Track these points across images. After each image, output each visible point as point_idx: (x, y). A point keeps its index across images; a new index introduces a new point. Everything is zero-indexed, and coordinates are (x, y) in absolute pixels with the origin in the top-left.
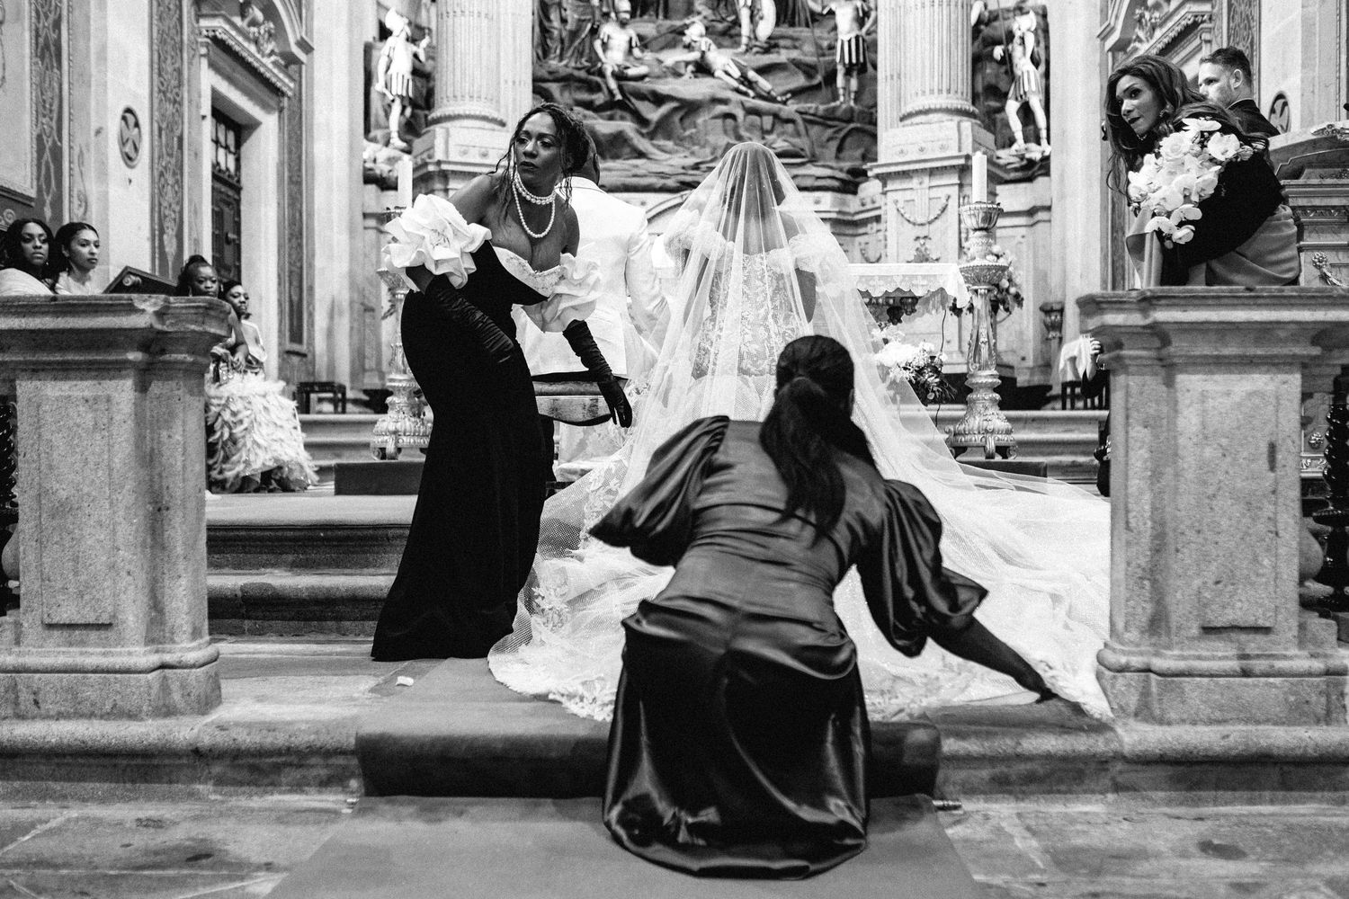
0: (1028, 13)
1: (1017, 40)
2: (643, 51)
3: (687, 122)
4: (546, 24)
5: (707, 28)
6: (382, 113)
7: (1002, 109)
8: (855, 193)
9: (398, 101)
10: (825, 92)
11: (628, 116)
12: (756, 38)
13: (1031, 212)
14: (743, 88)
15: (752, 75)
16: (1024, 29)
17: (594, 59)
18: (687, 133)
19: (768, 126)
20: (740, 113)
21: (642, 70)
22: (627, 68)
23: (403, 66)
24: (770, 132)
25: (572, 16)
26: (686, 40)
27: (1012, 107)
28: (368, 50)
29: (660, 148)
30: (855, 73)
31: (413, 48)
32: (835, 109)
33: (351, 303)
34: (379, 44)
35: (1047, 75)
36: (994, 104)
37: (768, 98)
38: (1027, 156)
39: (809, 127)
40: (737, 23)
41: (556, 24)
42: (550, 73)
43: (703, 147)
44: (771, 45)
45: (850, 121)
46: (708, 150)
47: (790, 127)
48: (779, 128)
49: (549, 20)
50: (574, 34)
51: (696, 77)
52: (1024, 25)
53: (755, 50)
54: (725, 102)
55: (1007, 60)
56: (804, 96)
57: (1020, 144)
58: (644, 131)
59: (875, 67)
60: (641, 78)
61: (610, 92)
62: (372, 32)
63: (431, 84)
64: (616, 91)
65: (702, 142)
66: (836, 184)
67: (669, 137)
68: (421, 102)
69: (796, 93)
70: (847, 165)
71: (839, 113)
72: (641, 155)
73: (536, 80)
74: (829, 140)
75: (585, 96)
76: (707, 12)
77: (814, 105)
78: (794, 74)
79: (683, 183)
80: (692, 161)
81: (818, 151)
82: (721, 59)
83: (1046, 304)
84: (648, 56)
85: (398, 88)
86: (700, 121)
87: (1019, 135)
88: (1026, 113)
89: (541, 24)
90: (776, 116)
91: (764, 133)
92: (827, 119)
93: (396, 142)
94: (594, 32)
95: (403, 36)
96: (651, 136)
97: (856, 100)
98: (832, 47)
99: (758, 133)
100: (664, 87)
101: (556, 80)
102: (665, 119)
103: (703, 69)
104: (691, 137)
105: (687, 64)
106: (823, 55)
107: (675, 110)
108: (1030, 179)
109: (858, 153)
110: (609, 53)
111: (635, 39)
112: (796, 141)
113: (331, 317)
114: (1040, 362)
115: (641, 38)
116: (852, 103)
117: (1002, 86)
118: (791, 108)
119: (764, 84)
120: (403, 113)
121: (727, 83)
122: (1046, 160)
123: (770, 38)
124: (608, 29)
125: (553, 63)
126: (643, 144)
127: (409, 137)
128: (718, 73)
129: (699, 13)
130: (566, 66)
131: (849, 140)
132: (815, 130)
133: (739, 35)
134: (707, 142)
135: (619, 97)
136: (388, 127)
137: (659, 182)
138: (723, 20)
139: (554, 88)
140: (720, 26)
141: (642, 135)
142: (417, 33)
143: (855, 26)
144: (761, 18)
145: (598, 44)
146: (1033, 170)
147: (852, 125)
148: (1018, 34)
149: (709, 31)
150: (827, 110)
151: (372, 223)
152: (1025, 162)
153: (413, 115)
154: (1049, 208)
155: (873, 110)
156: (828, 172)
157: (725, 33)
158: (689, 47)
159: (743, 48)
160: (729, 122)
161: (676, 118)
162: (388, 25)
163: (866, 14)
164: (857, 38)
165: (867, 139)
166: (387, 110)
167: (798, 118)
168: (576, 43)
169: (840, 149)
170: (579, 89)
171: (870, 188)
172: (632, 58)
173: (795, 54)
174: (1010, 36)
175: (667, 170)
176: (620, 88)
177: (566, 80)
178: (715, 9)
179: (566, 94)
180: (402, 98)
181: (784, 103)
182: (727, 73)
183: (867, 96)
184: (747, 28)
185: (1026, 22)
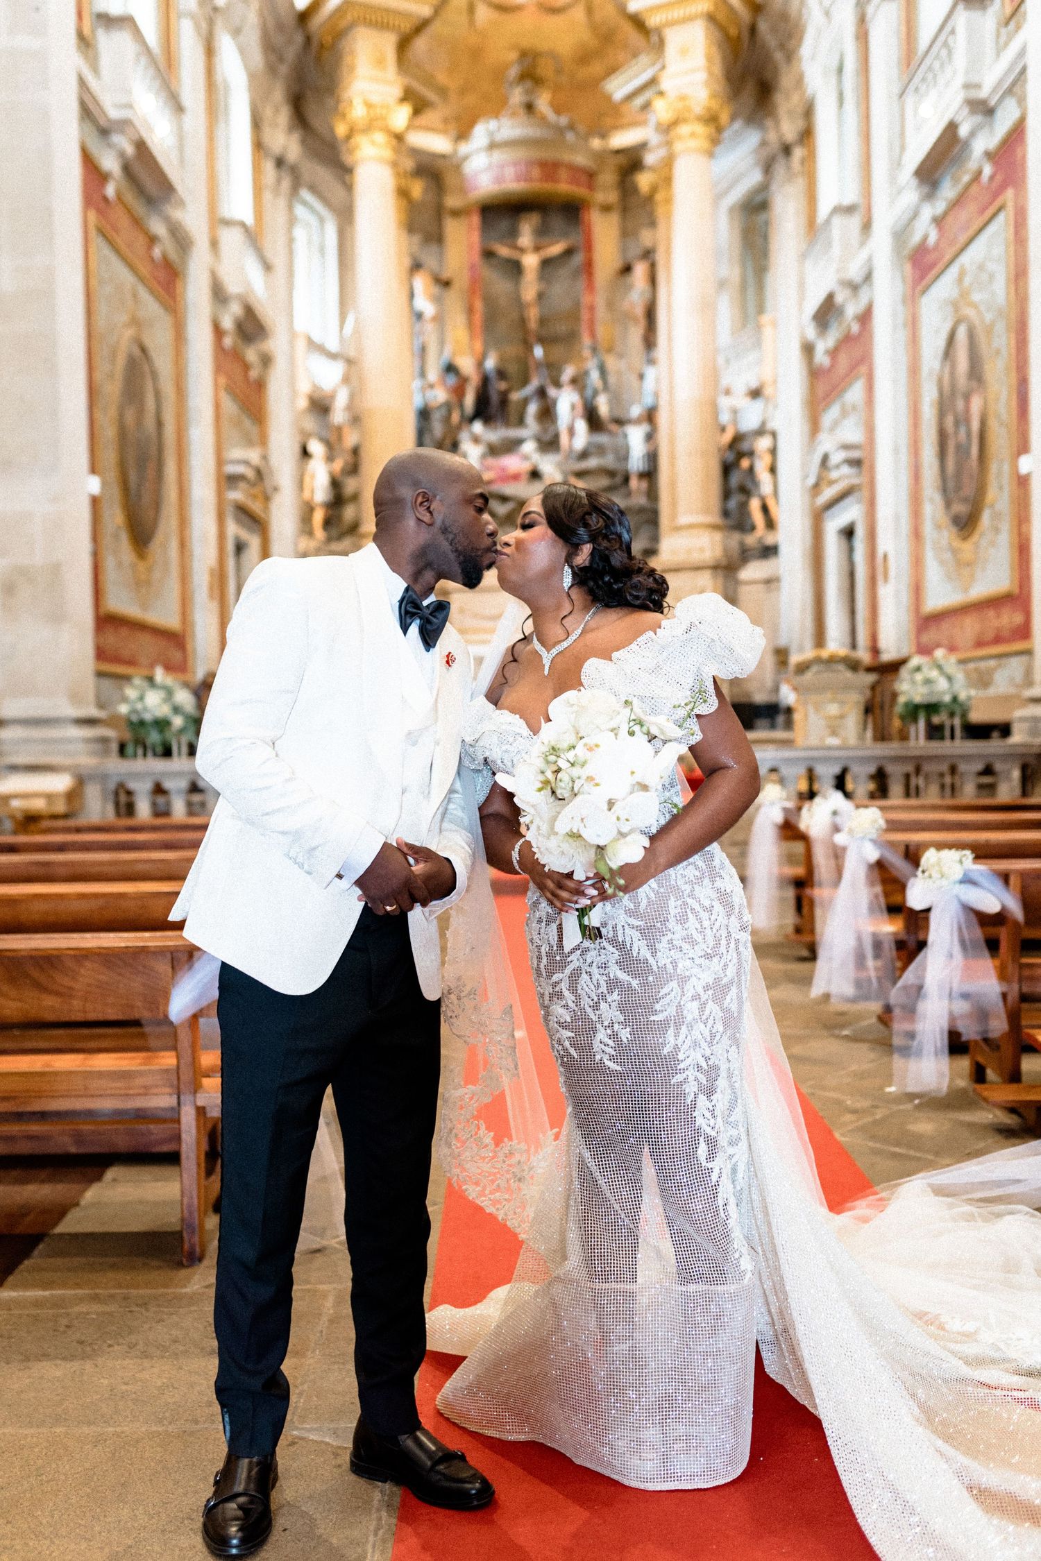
0: (765, 436)
1: (758, 456)
2: (490, 459)
9: (320, 506)
12: (573, 450)
13: (766, 582)
15: (571, 480)
16: (762, 447)
21: (493, 474)
23: (323, 479)
26: (523, 450)
27: (755, 504)
30: (644, 479)
31: (331, 466)
32: (630, 506)
44: (584, 455)
45: (641, 513)
51: (530, 482)
52: (763, 444)
53: (573, 458)
55: (751, 469)
57: (760, 531)
71: (633, 509)
76: (536, 427)
82: (548, 466)
83: (777, 648)
84: (496, 464)
85: (321, 495)
87: (760, 526)
88: (765, 509)
94: (455, 445)
95: (323, 459)
97: (645, 498)
98: (626, 458)
103: (535, 474)
105: (524, 471)
108: (765, 558)
111: (485, 451)
115: (490, 447)
116: (642, 500)
120: (324, 514)
122: (777, 546)
123: (584, 448)
124: (466, 446)
128: (547, 479)
133: (560, 446)
136: (312, 525)
143: (644, 445)
144: (577, 435)
147: (642, 517)
148: (759, 451)
149: (539, 443)
154: (779, 580)
158: (525, 457)
159: (563, 456)
162: (310, 448)
163: (651, 437)
164: (645, 453)
165: (653, 527)
166: (310, 512)
172: (485, 465)
173: (602, 462)
174: (753, 453)
180: (323, 502)
183: (653, 494)
184: (564, 439)
185: (765, 443)
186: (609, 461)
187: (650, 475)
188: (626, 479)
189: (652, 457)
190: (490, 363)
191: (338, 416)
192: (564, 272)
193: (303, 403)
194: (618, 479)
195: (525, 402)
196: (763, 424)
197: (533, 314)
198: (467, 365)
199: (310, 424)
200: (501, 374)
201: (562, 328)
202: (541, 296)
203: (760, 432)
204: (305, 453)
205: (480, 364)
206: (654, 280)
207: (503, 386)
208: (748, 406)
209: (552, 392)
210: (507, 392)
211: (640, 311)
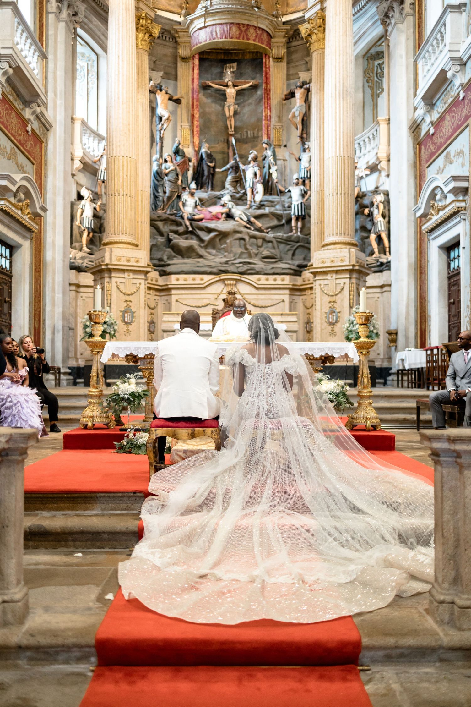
0: (380, 194)
1: (375, 206)
2: (201, 207)
3: (222, 241)
4: (156, 194)
5: (231, 196)
6: (78, 235)
7: (368, 237)
8: (300, 276)
9: (86, 231)
10: (286, 228)
11: (194, 237)
12: (255, 202)
13: (382, 287)
14: (248, 226)
15: (252, 219)
16: (378, 201)
17: (179, 209)
18: (222, 247)
19: (260, 244)
20: (247, 238)
21: (201, 216)
22: (194, 215)
23: (88, 213)
24: (261, 247)
25: (168, 190)
26: (222, 202)
27: (373, 237)
28: (72, 205)
29: (209, 253)
30: (300, 220)
31: (94, 205)
32: (290, 237)
33: (63, 327)
34: (78, 202)
35: (389, 222)
36: (365, 235)
37: (259, 230)
38: (380, 260)
39: (279, 244)
40: (245, 194)
41: (161, 194)
42: (158, 217)
43: (230, 253)
44: (261, 205)
45: (298, 242)
46: (232, 255)
47: (270, 244)
48: (265, 245)
49: (158, 192)
50: (169, 198)
51: (226, 220)
53: (254, 207)
54: (240, 232)
56: (276, 229)
57: (376, 254)
58: (202, 245)
59: (309, 216)
60: (201, 220)
61: (186, 226)
62: (74, 196)
63: (102, 221)
64: (189, 226)
65: (229, 251)
66: (291, 271)
67: (214, 248)
68: (98, 230)
69: (273, 228)
70: (297, 263)
71: (293, 238)
72: (201, 257)
73: (152, 220)
74: (289, 250)
76: (231, 189)
77: (281, 234)
78: (272, 219)
79: (221, 271)
80: (225, 260)
81: (283, 255)
82: (238, 211)
83: (389, 330)
84: (204, 209)
85: (86, 224)
86: (228, 241)
87: (376, 250)
88: (379, 239)
89: (154, 194)
90: (264, 239)
91: (259, 247)
92: (287, 241)
93: (85, 249)
94: (179, 197)
95: (89, 199)
96: (206, 247)
97: (301, 232)
98: (289, 207)
99: (256, 247)
100: (212, 225)
101: (161, 220)
102: (212, 240)
103: (229, 216)
104: (224, 248)
105: (222, 214)
106: (286, 210)
107: (216, 236)
108: (381, 271)
109: (302, 257)
110: (186, 208)
111: (198, 201)
112: (273, 251)
113: (53, 333)
114: (386, 356)
115: (201, 200)
116: (299, 234)
117: (369, 226)
118: (271, 235)
119: (258, 224)
120: (88, 235)
121: (241, 224)
122: (389, 262)
123: (261, 202)
124: (186, 196)
125: (160, 212)
126: (202, 252)
127: (91, 246)
128: (236, 219)
129: (228, 189)
130: (165, 213)
131: (297, 251)
132: (282, 246)
133: (246, 200)
134: (231, 251)
135: (190, 229)
136: (81, 242)
137: (209, 270)
138: (238, 193)
139: (160, 224)
140: (238, 195)
141: (201, 247)
142: (96, 197)
143: (300, 198)
144: (257, 193)
145: (180, 204)
146: (384, 267)
147: (299, 244)
148: (376, 204)
150: (287, 237)
151: (74, 288)
152: (379, 264)
153: (93, 236)
154: (390, 285)
155: (308, 237)
156: (287, 266)
157: (240, 199)
158: (223, 206)
159: (248, 206)
160: (242, 242)
161: (217, 240)
162: (82, 194)
163: (306, 193)
164: (301, 203)
165: (306, 251)
166: (81, 235)
167: (274, 240)
168: (170, 202)
169: (293, 255)
170: (171, 224)
171: (307, 274)
172: (196, 210)
173: (272, 210)
174: (372, 204)
175: (213, 264)
176: (191, 224)
177: (166, 220)
178: (235, 187)
179: (166, 227)
180: (88, 228)
181: (267, 233)
182: (241, 219)
183: (306, 230)
184: (249, 196)
185: (379, 198)
187: (304, 217)
190: (204, 150)
191: (102, 175)
193: (77, 164)
194: (283, 221)
196: (377, 188)
199: (83, 178)
200: (210, 156)
203: (376, 191)
204: (80, 197)
205: (198, 151)
206: (307, 100)
207: (212, 165)
208: (367, 175)
209: (242, 167)
210: (214, 168)
211: (299, 120)
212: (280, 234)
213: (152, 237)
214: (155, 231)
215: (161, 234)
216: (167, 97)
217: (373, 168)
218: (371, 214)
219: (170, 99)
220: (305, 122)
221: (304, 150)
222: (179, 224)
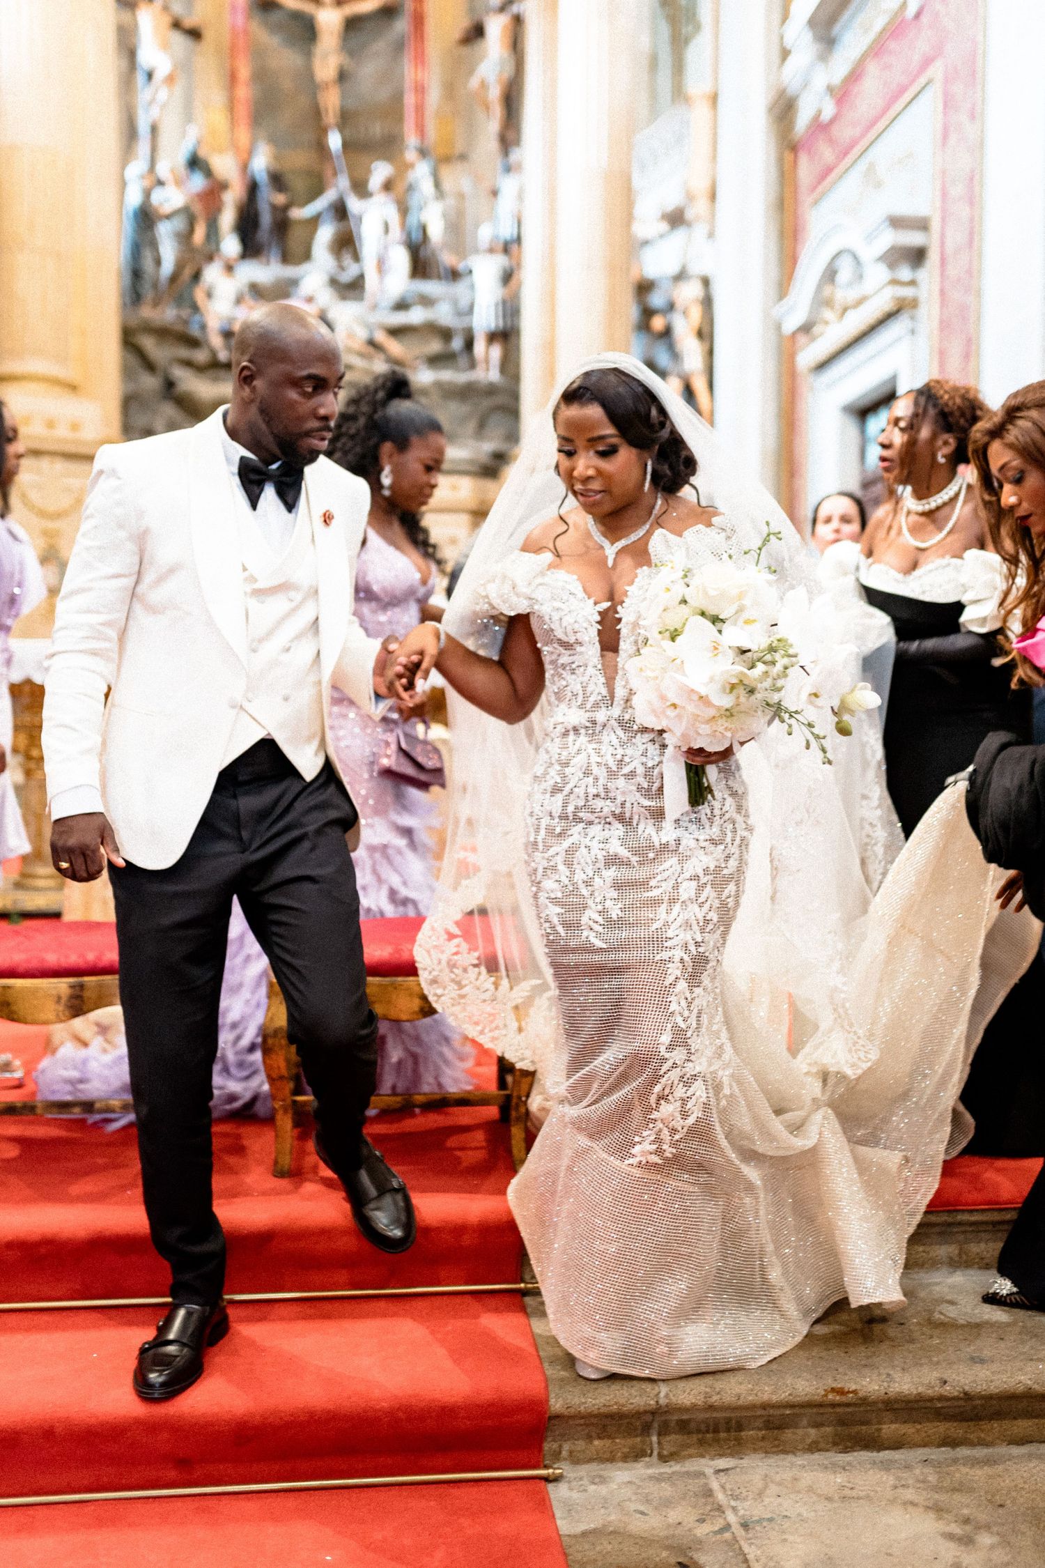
1: (679, 311)
2: (254, 301)
4: (137, 265)
5: (329, 279)
8: (496, 478)
10: (463, 361)
12: (385, 293)
14: (369, 352)
15: (380, 337)
16: (687, 298)
17: (195, 308)
22: (234, 323)
25: (168, 258)
26: (305, 293)
27: (673, 387)
30: (498, 342)
32: (473, 381)
35: (711, 353)
37: (397, 363)
39: (445, 400)
41: (151, 268)
42: (144, 323)
44: (403, 303)
45: (490, 396)
49: (139, 260)
53: (384, 307)
56: (441, 364)
61: (214, 353)
64: (222, 350)
66: (476, 468)
69: (431, 359)
70: (489, 447)
71: (477, 386)
73: (125, 332)
74: (468, 417)
75: (184, 352)
76: (328, 260)
77: (450, 375)
78: (428, 339)
81: (455, 428)
82: (344, 315)
92: (466, 392)
94: (197, 276)
97: (500, 373)
98: (469, 309)
101: (150, 332)
109: (501, 433)
110: (213, 304)
111: (243, 286)
115: (251, 285)
116: (496, 376)
118: (424, 378)
119: (395, 347)
121: (351, 346)
123: (402, 295)
124: (213, 274)
125: (147, 312)
129: (317, 259)
130: (162, 315)
131: (489, 419)
132: (452, 404)
133: (366, 287)
135: (225, 357)
138: (343, 269)
139: (148, 343)
140: (346, 277)
143: (498, 287)
144: (391, 269)
145: (199, 295)
147: (494, 400)
148: (680, 304)
149: (333, 282)
150: (463, 381)
155: (517, 383)
156: (465, 454)
158: (307, 300)
159: (368, 303)
163: (511, 273)
164: (501, 300)
165: (509, 418)
167: (433, 390)
168: (174, 288)
169: (481, 426)
170: (176, 344)
172: (241, 308)
173: (428, 315)
174: (671, 307)
176: (227, 346)
177: (164, 334)
178: (337, 255)
179: (163, 350)
181: (417, 372)
182: (352, 335)
183: (510, 365)
184: (371, 281)
185: (689, 293)
186: (443, 314)
187: (506, 336)
188: (469, 344)
189: (511, 308)
190: (261, 163)
192: (381, 46)
194: (457, 344)
195: (314, 222)
196: (686, 267)
197: (331, 101)
198: (225, 165)
200: (277, 180)
201: (377, 130)
202: (343, 76)
203: (680, 277)
205: (245, 167)
206: (516, 44)
207: (280, 199)
208: (661, 236)
209: (354, 205)
210: (286, 208)
211: (495, 93)
212: (447, 375)
213: (127, 373)
214: (134, 361)
215: (150, 366)
216: (167, 20)
217: (676, 219)
218: (667, 333)
219: (176, 25)
220: (512, 100)
221: (508, 169)
222: (193, 343)
